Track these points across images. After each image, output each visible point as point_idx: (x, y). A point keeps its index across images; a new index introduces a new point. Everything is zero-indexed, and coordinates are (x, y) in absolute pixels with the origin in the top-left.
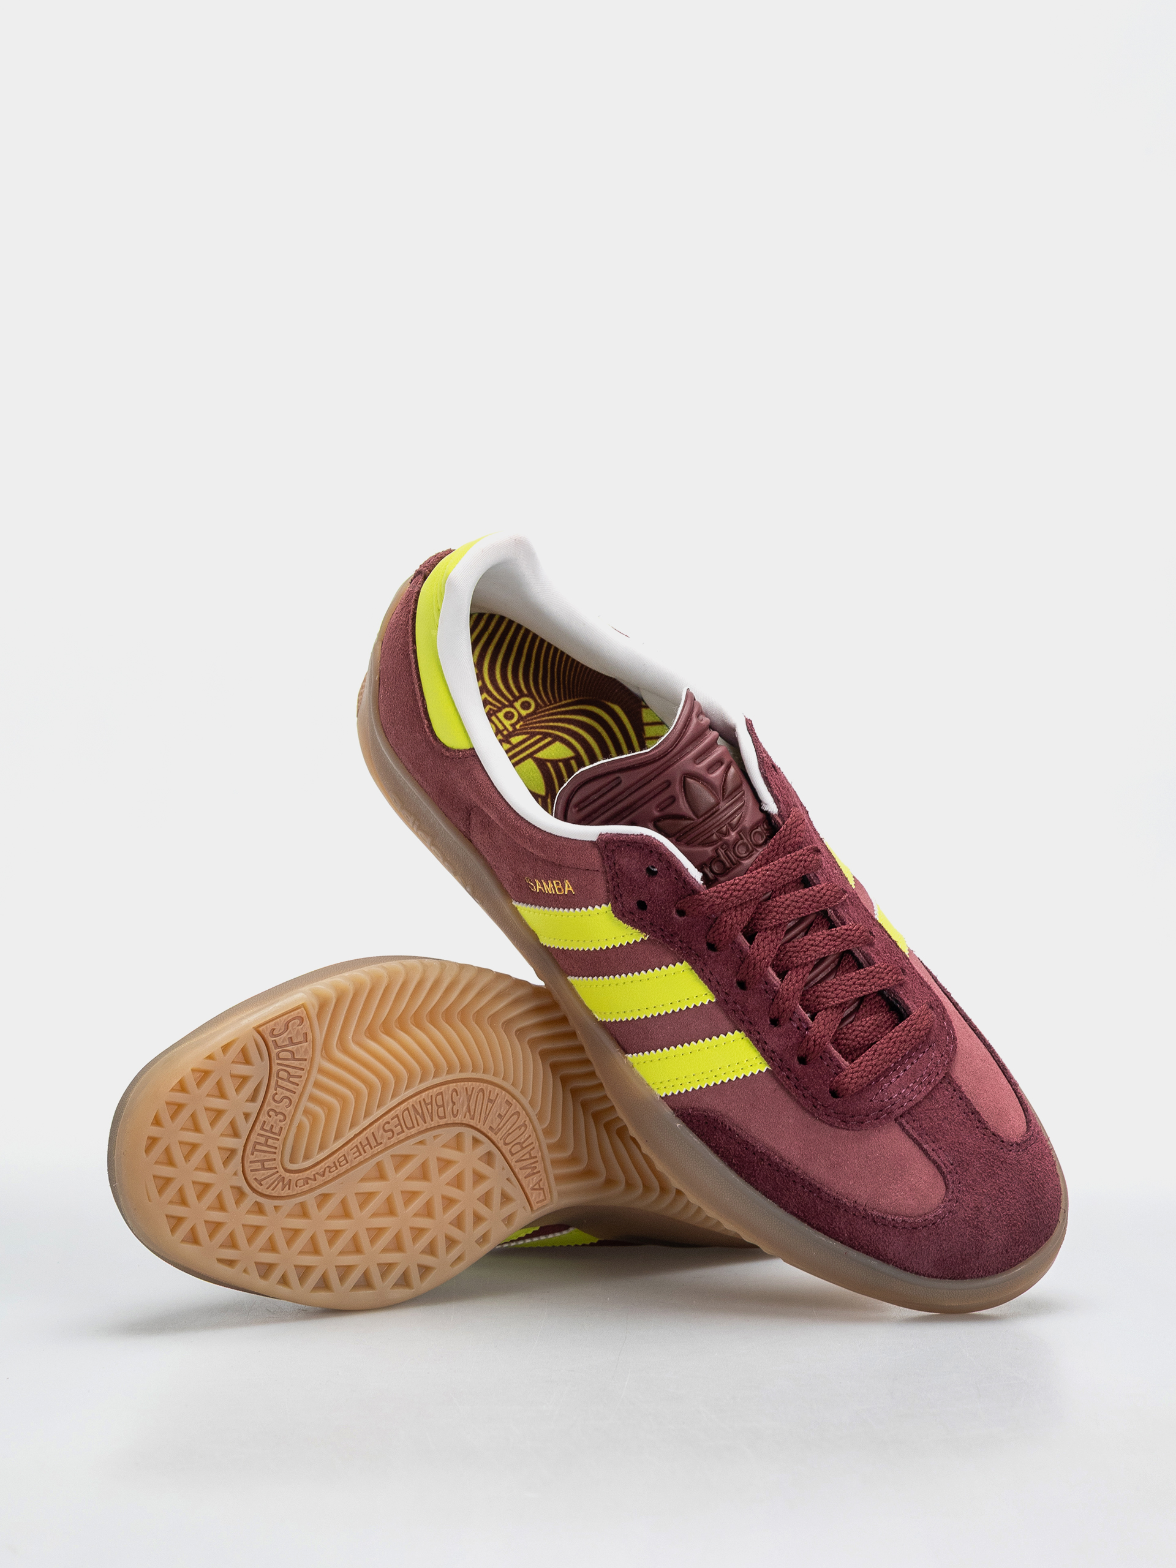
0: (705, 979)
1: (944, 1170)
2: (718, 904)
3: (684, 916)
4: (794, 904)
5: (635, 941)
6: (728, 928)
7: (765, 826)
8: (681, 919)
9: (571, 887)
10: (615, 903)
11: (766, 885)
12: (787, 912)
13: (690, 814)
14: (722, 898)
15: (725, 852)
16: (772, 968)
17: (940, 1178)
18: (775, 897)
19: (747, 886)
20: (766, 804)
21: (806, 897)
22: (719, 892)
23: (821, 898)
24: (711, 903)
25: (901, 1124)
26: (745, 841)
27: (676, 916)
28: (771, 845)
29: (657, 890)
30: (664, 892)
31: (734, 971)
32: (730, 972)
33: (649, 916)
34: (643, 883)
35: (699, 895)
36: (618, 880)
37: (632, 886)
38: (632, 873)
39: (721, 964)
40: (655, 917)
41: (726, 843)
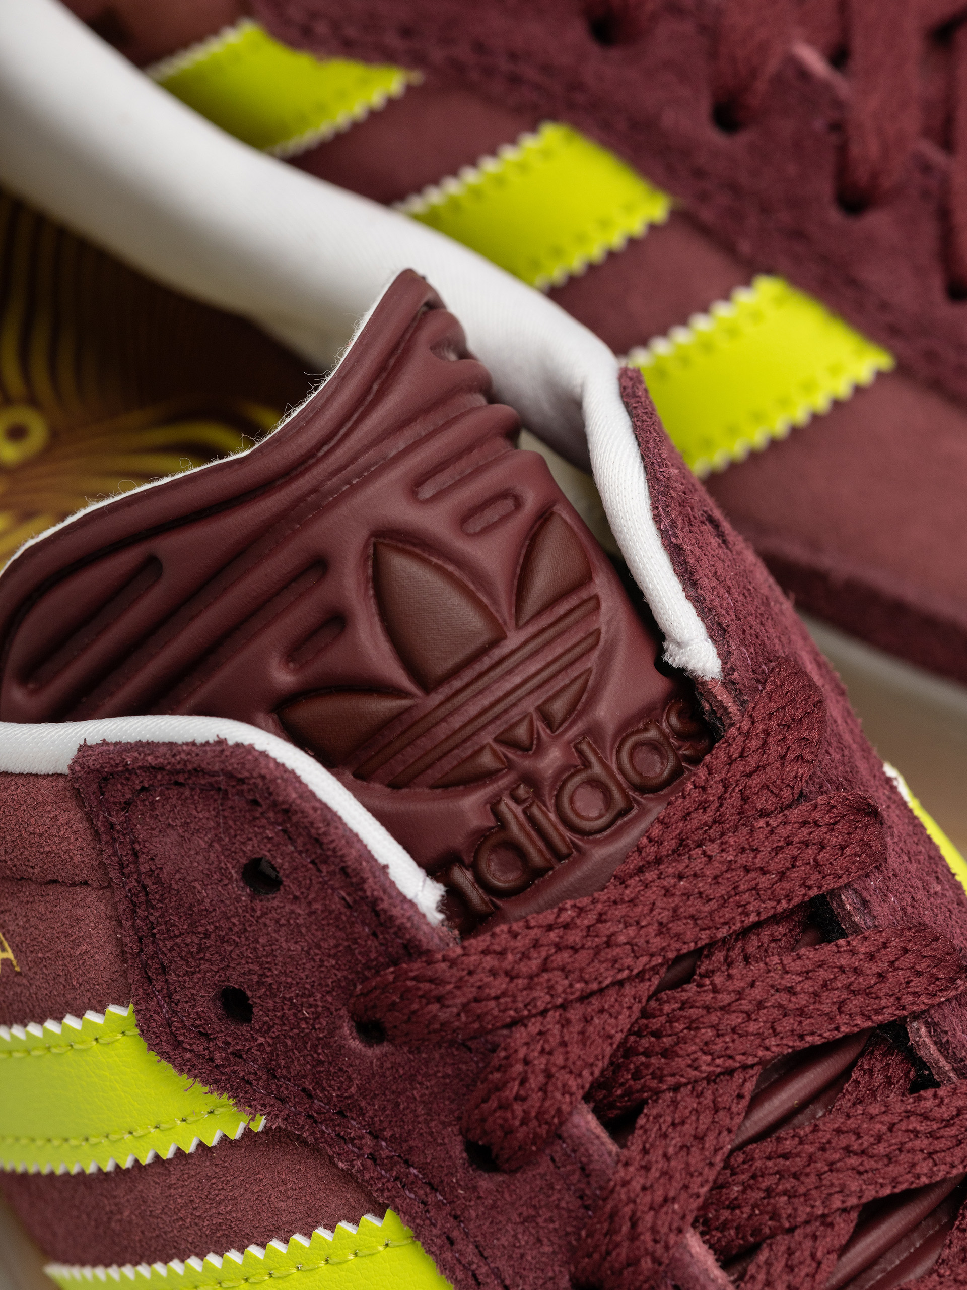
0: (460, 1275)
2: (497, 998)
3: (380, 1041)
4: (783, 998)
5: (224, 1138)
6: (535, 1082)
7: (674, 720)
8: (373, 1053)
9: (4, 947)
10: (148, 996)
11: (677, 927)
12: (752, 1027)
13: (398, 675)
14: (511, 976)
15: (525, 812)
16: (702, 1234)
18: (709, 974)
19: (606, 929)
20: (679, 645)
21: (823, 974)
22: (502, 954)
23: (881, 976)
24: (471, 992)
26: (597, 769)
27: (355, 1044)
28: (695, 787)
29: (284, 945)
30: (308, 953)
31: (560, 1247)
32: (547, 1249)
33: (262, 1044)
34: (234, 920)
35: (430, 963)
36: (152, 914)
37: (199, 933)
38: (196, 884)
39: (515, 1218)
40: (280, 1047)
41: (531, 780)
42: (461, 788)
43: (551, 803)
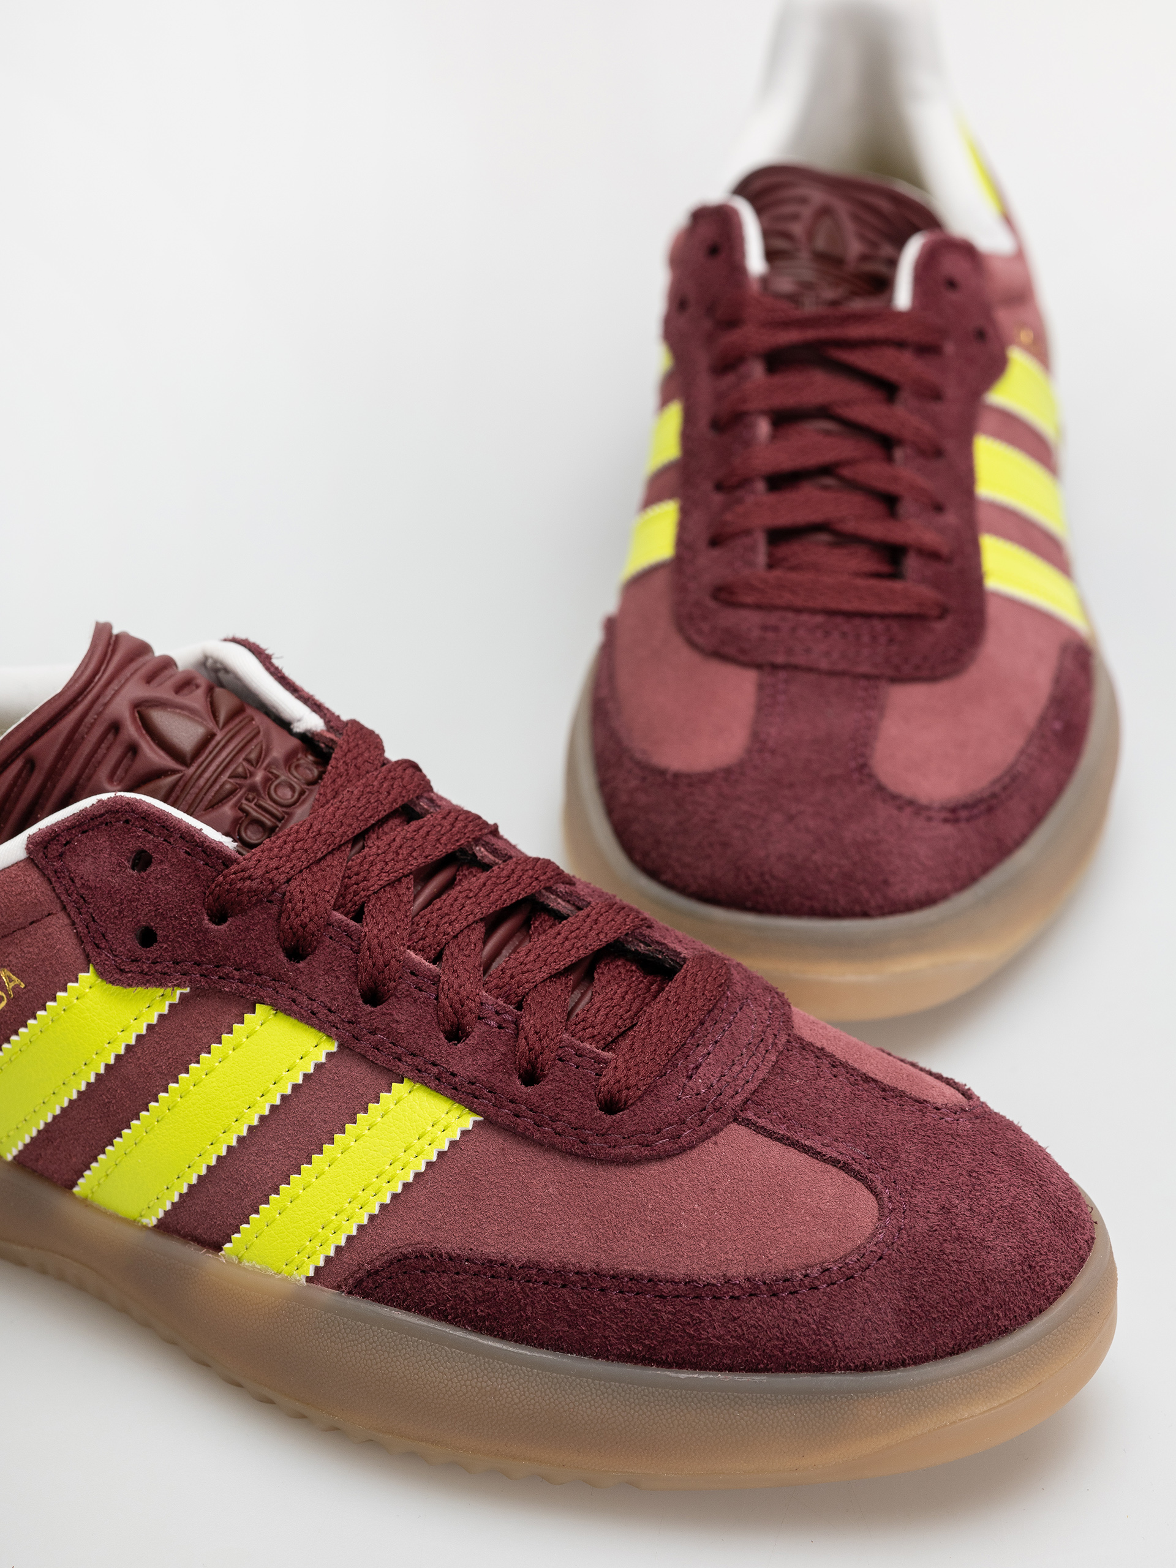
1: (858, 1168)
2: (277, 869)
3: (225, 920)
7: (311, 753)
8: (223, 927)
9: (14, 977)
10: (100, 955)
13: (171, 763)
14: (278, 857)
15: (255, 805)
16: (414, 951)
17: (859, 1187)
20: (299, 720)
21: (423, 832)
22: (272, 850)
24: (264, 871)
25: (748, 1123)
26: (284, 778)
27: (213, 927)
28: (333, 768)
29: (163, 889)
30: (176, 888)
31: (349, 976)
32: (343, 980)
33: (166, 948)
34: (134, 888)
35: (238, 864)
36: (89, 908)
37: (118, 904)
38: (109, 878)
39: (322, 973)
40: (177, 945)
41: (253, 789)
42: (220, 804)
43: (267, 797)
